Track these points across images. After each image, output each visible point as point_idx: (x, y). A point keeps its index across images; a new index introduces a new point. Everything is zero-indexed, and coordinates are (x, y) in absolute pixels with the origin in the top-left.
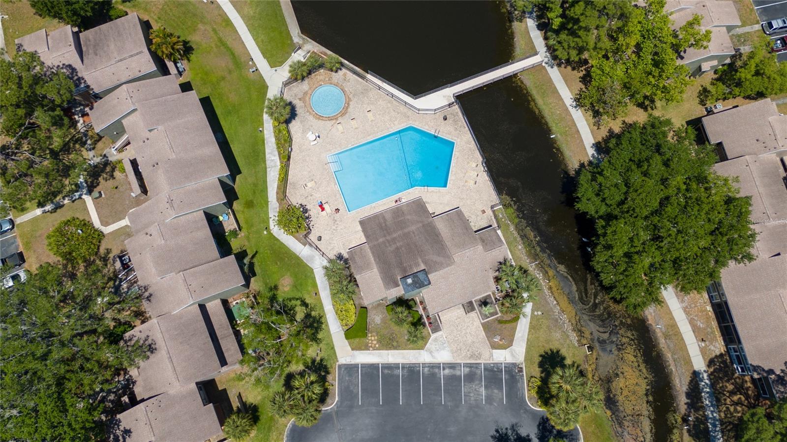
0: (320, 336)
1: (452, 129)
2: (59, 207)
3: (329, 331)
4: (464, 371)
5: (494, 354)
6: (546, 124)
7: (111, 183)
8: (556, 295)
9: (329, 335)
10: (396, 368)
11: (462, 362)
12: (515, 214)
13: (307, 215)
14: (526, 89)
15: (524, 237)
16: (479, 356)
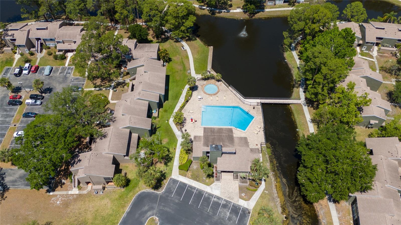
0: (168, 164)
1: (255, 113)
2: (101, 90)
3: (173, 164)
4: (223, 202)
5: (239, 201)
6: (296, 125)
7: (122, 88)
8: (278, 189)
9: (172, 166)
10: (194, 189)
11: (224, 198)
12: (271, 152)
13: (185, 121)
14: (292, 111)
15: (271, 161)
16: (233, 199)
